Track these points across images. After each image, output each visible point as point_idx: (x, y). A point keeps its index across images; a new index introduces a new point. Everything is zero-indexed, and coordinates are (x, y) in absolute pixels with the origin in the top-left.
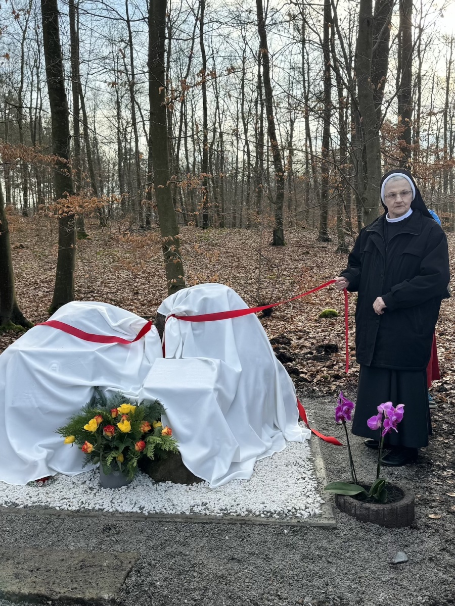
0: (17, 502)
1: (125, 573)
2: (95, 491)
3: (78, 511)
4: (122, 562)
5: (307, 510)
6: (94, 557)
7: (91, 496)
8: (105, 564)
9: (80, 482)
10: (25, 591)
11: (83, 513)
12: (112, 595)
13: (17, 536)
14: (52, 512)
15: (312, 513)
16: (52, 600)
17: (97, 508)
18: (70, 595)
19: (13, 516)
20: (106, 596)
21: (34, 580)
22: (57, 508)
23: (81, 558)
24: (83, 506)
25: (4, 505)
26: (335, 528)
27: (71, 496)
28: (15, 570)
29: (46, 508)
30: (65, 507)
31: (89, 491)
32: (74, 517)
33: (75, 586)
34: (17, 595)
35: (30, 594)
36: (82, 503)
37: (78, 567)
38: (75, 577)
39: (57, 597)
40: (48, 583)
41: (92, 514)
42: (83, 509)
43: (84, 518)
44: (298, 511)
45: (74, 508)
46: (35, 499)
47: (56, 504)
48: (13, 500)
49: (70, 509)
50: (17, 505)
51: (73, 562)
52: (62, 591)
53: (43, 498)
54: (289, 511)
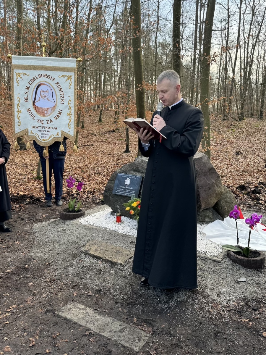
0: (107, 228)
1: (130, 257)
2: (134, 229)
3: (125, 235)
4: (131, 254)
5: (212, 253)
6: (122, 250)
7: (132, 231)
8: (125, 253)
9: (131, 225)
10: (96, 255)
11: (127, 235)
12: (121, 262)
13: (102, 238)
14: (117, 233)
15: (213, 255)
16: (103, 259)
17: (132, 235)
18: (108, 259)
19: (104, 232)
20: (119, 262)
21: (100, 252)
22: (119, 232)
23: (118, 249)
24: (128, 233)
25: (103, 228)
26: (220, 262)
27: (126, 229)
28: (96, 248)
29: (116, 231)
30: (122, 232)
31: (132, 229)
32: (123, 236)
33: (111, 257)
34: (93, 255)
35: (97, 256)
36: (128, 232)
37: (116, 252)
38: (112, 254)
39: (104, 259)
40: (104, 254)
41: (130, 237)
42: (127, 234)
43: (126, 237)
44: (207, 253)
45: (125, 234)
46: (113, 228)
47: (119, 231)
48: (106, 227)
49: (123, 233)
50: (107, 229)
51: (115, 250)
52: (107, 257)
53: (117, 228)
54: (203, 252)
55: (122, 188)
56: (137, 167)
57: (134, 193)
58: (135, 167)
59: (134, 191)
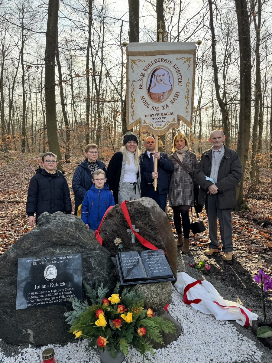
55: (41, 290)
56: (59, 238)
57: (71, 292)
58: (56, 237)
59: (70, 289)
